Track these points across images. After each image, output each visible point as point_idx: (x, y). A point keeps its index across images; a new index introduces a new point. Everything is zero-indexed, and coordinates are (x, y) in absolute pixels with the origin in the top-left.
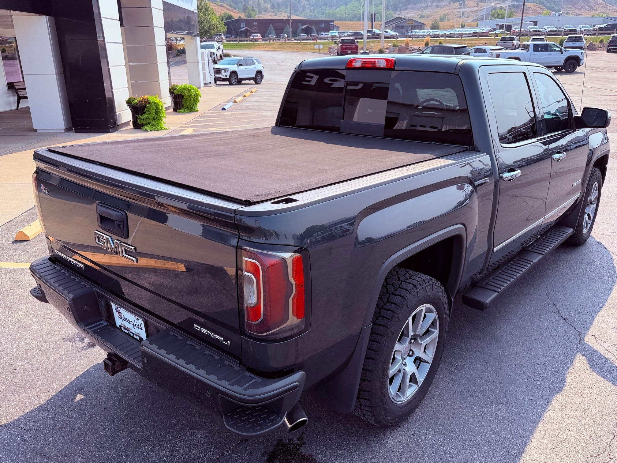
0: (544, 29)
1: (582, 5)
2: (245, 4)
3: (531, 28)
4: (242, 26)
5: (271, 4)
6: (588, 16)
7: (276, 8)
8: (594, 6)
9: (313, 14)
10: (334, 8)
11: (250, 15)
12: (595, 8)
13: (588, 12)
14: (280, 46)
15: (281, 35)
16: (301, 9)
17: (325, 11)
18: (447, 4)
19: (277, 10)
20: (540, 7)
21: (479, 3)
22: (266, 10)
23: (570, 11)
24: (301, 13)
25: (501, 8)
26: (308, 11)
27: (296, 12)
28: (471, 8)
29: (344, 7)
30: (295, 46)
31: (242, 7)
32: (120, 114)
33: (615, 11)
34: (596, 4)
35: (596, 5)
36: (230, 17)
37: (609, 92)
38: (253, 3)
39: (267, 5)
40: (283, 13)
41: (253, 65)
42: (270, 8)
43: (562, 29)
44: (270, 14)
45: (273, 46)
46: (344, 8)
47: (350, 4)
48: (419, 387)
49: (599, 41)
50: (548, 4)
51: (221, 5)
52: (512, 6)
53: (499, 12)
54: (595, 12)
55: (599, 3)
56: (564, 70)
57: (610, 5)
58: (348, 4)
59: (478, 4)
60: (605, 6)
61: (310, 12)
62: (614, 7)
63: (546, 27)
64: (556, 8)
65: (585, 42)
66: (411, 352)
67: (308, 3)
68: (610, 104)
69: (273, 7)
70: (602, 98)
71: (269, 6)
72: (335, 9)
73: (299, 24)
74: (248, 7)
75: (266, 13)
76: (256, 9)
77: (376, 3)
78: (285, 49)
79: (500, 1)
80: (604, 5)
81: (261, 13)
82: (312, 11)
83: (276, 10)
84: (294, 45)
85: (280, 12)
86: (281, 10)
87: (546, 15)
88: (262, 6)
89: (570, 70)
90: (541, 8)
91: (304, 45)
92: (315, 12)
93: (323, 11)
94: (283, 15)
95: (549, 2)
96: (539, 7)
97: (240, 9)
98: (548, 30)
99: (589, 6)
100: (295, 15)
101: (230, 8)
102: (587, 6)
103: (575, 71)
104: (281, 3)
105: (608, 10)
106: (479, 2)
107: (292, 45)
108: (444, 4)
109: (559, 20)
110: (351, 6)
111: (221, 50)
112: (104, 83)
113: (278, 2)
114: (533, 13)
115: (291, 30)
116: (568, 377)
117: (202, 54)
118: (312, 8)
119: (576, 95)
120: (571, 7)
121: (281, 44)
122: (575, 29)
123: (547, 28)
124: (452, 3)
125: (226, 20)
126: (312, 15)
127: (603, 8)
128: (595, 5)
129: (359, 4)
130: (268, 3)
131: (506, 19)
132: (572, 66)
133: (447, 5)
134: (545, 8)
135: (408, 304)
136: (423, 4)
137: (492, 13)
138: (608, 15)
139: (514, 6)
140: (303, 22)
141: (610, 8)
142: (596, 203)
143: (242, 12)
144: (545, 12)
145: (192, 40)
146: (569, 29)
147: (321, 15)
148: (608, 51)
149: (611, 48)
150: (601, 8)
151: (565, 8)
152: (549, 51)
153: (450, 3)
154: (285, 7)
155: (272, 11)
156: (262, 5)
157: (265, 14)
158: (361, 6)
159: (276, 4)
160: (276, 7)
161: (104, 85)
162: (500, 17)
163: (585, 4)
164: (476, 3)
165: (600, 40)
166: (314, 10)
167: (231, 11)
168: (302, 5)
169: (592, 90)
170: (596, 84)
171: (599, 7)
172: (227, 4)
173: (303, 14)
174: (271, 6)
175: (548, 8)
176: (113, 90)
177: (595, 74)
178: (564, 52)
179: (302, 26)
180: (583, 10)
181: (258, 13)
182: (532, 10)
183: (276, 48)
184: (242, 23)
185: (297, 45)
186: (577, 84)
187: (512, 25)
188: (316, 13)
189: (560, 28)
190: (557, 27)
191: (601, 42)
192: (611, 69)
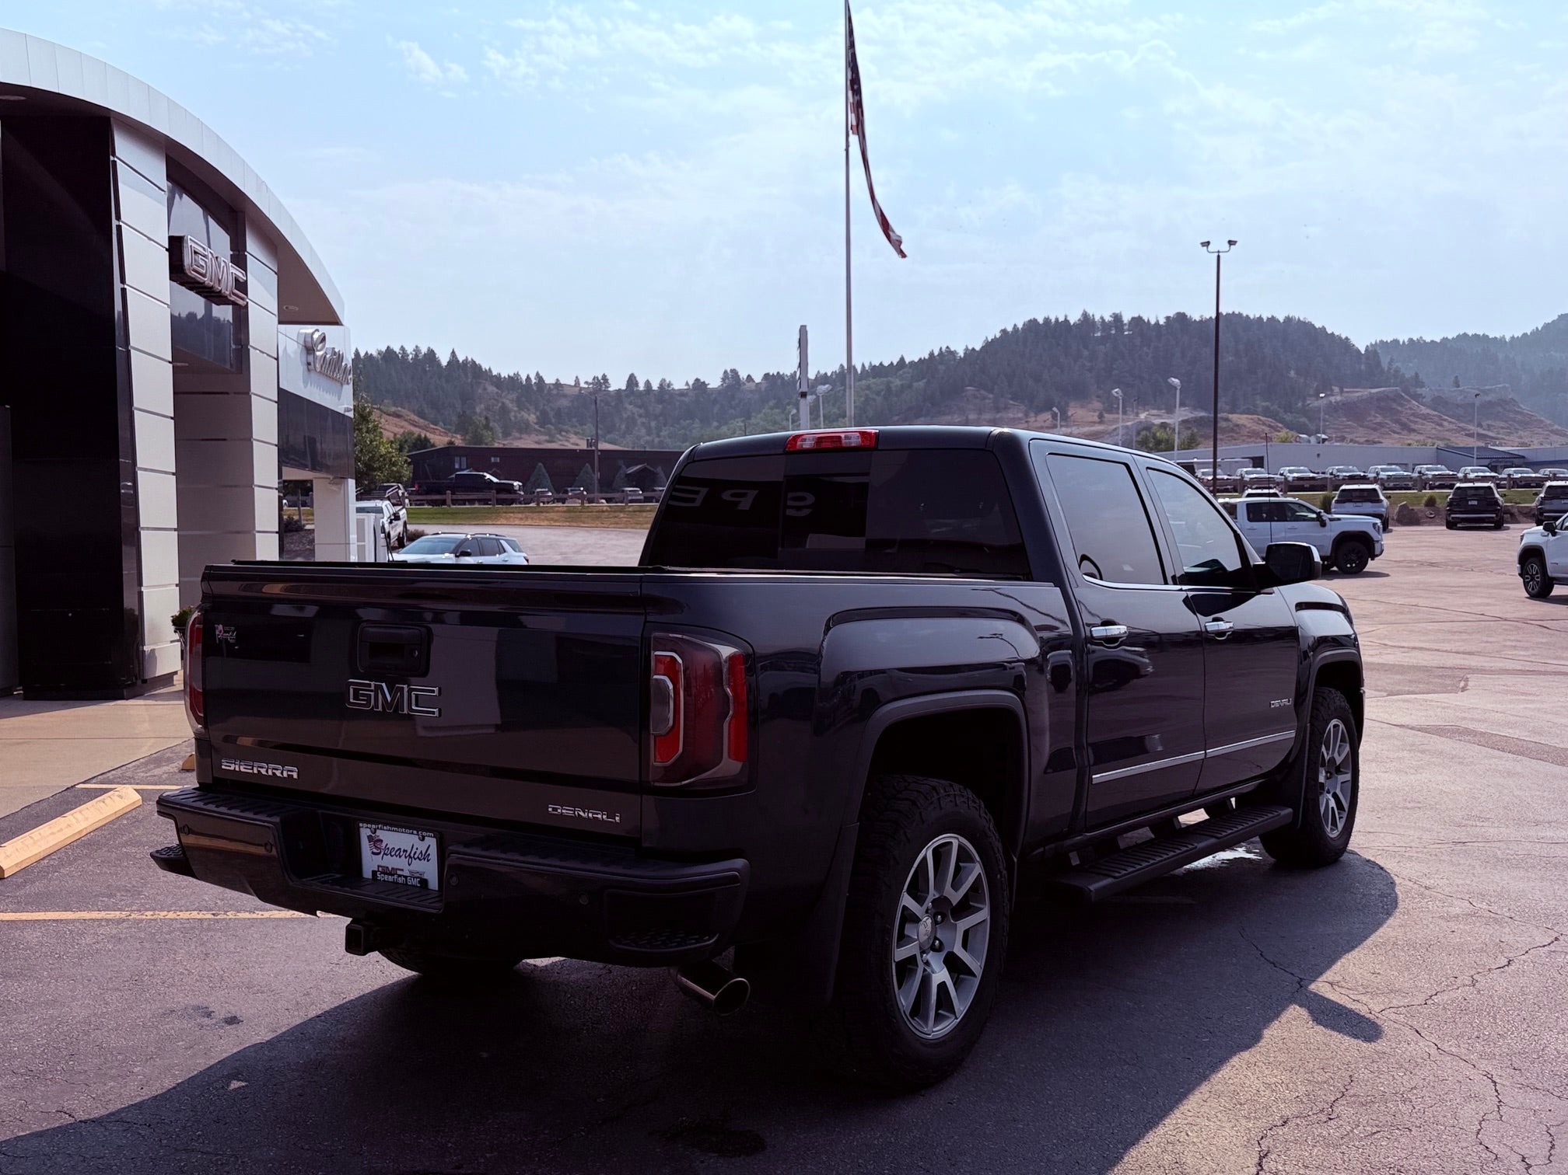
0: (1282, 475)
1: (1379, 419)
2: (464, 412)
3: (1247, 473)
4: (457, 466)
5: (538, 413)
6: (1399, 445)
7: (551, 424)
8: (1411, 421)
9: (656, 440)
10: (715, 424)
11: (478, 438)
12: (1413, 426)
13: (1396, 436)
14: (568, 515)
15: (569, 489)
16: (623, 427)
17: (690, 431)
18: (1020, 415)
19: (556, 429)
20: (1267, 423)
21: (1106, 415)
22: (525, 428)
23: (1349, 433)
24: (623, 436)
25: (1164, 426)
26: (644, 431)
27: (609, 432)
28: (1083, 426)
29: (742, 421)
30: (612, 514)
31: (454, 419)
32: (153, 651)
33: (1466, 435)
34: (1415, 417)
35: (1416, 420)
36: (423, 442)
37: (1449, 614)
38: (487, 409)
39: (526, 415)
40: (572, 436)
41: (500, 554)
42: (536, 424)
43: (1328, 476)
44: (536, 438)
45: (548, 514)
46: (742, 424)
47: (761, 415)
48: (959, 1020)
49: (1424, 502)
50: (1288, 417)
51: (394, 412)
52: (1194, 422)
53: (1158, 434)
54: (1414, 437)
55: (1423, 414)
56: (1335, 568)
57: (1450, 419)
58: (753, 414)
59: (1101, 416)
60: (1440, 422)
61: (649, 435)
62: (1462, 425)
63: (1285, 470)
64: (1313, 427)
65: (1385, 502)
66: (937, 942)
67: (642, 411)
68: (1451, 640)
69: (543, 421)
70: (1431, 628)
71: (532, 418)
72: (718, 428)
73: (620, 462)
74: (474, 418)
75: (522, 436)
76: (496, 424)
77: (830, 412)
78: (584, 523)
79: (1159, 409)
80: (1436, 419)
81: (511, 435)
82: (654, 432)
83: (552, 427)
84: (607, 511)
85: (564, 433)
86: (565, 427)
87: (1284, 442)
88: (513, 418)
89: (1351, 566)
90: (1270, 426)
91: (634, 511)
92: (663, 433)
93: (683, 431)
94: (572, 441)
95: (1291, 413)
96: (1264, 424)
97: (450, 425)
98: (1291, 476)
99: (1397, 422)
100: (605, 442)
101: (422, 421)
102: (1391, 420)
103: (1365, 570)
104: (566, 410)
105: (1447, 431)
106: (1104, 413)
107: (603, 512)
108: (1011, 415)
109: (1318, 455)
110: (761, 419)
111: (401, 523)
112: (124, 569)
113: (559, 408)
114: (1252, 439)
115: (597, 475)
116: (1267, 1033)
117: (360, 524)
118: (653, 424)
119: (1364, 622)
120: (1350, 423)
121: (570, 510)
122: (1362, 474)
123: (1291, 473)
124: (1032, 414)
125: (409, 451)
126: (653, 441)
127: (1434, 425)
128: (1412, 418)
129: (783, 416)
130: (529, 410)
131: (1176, 452)
132: (1354, 557)
133: (1020, 419)
134: (1280, 425)
135: (923, 814)
136: (956, 416)
137: (1141, 436)
138: (1450, 444)
139: (1198, 422)
140: (630, 457)
141: (1452, 426)
142: (1350, 772)
143: (455, 433)
144: (1282, 434)
145: (334, 488)
146: (1348, 474)
147: (679, 443)
148: (1451, 525)
149: (1458, 518)
150: (1429, 427)
151: (1336, 426)
152: (1290, 521)
153: (1026, 415)
154: (577, 421)
155: (542, 430)
156: (513, 414)
157: (521, 438)
158: (787, 420)
159: (551, 414)
160: (553, 420)
161: (122, 574)
162: (1163, 446)
163: (1385, 417)
164: (1097, 414)
165: (1426, 499)
166: (659, 429)
167: (425, 428)
168: (625, 416)
169: (1407, 610)
170: (1418, 597)
171: (1423, 424)
172: (413, 411)
173: (629, 438)
174: (537, 417)
175: (1289, 426)
176: (143, 589)
177: (1418, 577)
178: (1328, 521)
179: (628, 467)
180: (1383, 430)
181: (500, 435)
182: (1248, 430)
183: (556, 521)
184: (457, 459)
185: (615, 512)
186: (1368, 598)
187: (1195, 466)
188: (665, 437)
189: (1324, 473)
190: (1316, 471)
191: (1431, 502)
192: (1457, 566)
